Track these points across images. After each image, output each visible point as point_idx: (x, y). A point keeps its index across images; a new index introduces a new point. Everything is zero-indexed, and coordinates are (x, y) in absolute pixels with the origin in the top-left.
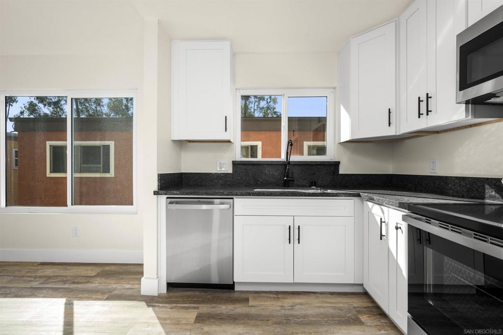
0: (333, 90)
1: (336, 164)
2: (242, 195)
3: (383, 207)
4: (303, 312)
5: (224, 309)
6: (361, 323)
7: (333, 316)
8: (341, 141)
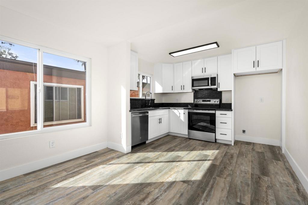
1: (154, 100)
8: (156, 93)
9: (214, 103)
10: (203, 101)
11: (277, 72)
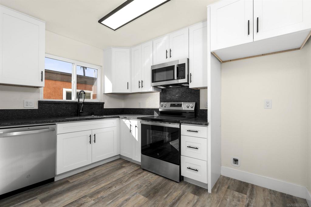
0: (100, 67)
1: (103, 104)
2: (59, 121)
3: (130, 120)
4: (101, 173)
5: (56, 190)
6: (124, 167)
7: (113, 169)
8: (105, 93)
9: (187, 109)
10: (172, 105)
11: (299, 49)
